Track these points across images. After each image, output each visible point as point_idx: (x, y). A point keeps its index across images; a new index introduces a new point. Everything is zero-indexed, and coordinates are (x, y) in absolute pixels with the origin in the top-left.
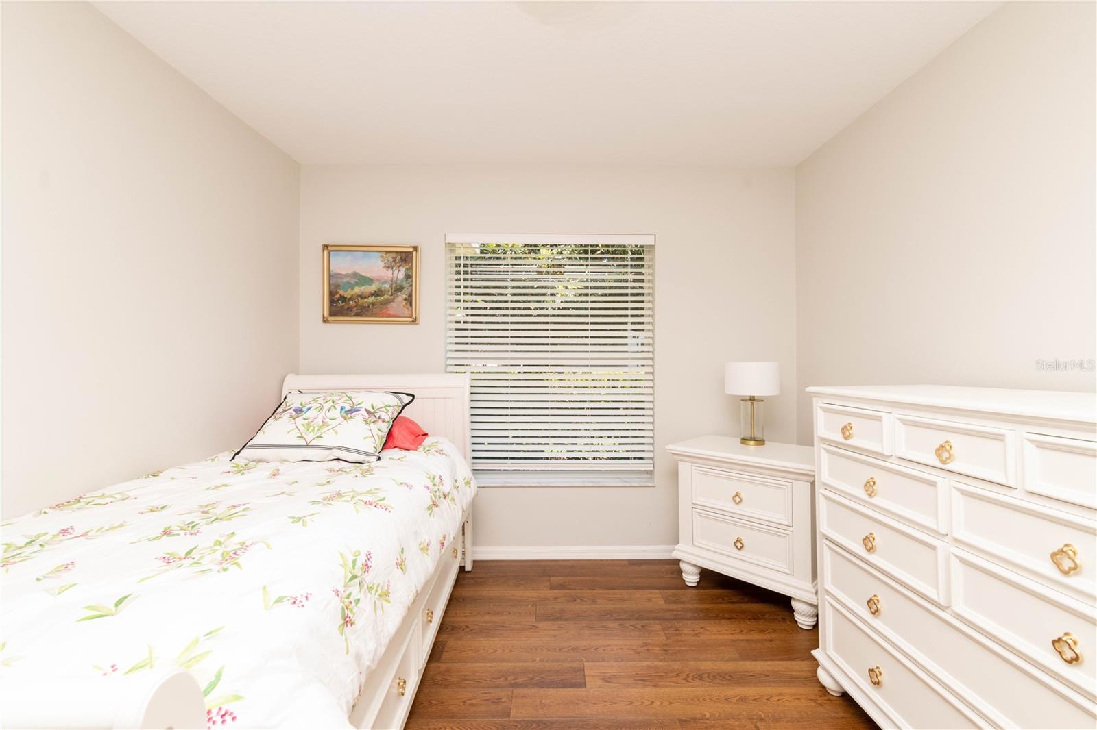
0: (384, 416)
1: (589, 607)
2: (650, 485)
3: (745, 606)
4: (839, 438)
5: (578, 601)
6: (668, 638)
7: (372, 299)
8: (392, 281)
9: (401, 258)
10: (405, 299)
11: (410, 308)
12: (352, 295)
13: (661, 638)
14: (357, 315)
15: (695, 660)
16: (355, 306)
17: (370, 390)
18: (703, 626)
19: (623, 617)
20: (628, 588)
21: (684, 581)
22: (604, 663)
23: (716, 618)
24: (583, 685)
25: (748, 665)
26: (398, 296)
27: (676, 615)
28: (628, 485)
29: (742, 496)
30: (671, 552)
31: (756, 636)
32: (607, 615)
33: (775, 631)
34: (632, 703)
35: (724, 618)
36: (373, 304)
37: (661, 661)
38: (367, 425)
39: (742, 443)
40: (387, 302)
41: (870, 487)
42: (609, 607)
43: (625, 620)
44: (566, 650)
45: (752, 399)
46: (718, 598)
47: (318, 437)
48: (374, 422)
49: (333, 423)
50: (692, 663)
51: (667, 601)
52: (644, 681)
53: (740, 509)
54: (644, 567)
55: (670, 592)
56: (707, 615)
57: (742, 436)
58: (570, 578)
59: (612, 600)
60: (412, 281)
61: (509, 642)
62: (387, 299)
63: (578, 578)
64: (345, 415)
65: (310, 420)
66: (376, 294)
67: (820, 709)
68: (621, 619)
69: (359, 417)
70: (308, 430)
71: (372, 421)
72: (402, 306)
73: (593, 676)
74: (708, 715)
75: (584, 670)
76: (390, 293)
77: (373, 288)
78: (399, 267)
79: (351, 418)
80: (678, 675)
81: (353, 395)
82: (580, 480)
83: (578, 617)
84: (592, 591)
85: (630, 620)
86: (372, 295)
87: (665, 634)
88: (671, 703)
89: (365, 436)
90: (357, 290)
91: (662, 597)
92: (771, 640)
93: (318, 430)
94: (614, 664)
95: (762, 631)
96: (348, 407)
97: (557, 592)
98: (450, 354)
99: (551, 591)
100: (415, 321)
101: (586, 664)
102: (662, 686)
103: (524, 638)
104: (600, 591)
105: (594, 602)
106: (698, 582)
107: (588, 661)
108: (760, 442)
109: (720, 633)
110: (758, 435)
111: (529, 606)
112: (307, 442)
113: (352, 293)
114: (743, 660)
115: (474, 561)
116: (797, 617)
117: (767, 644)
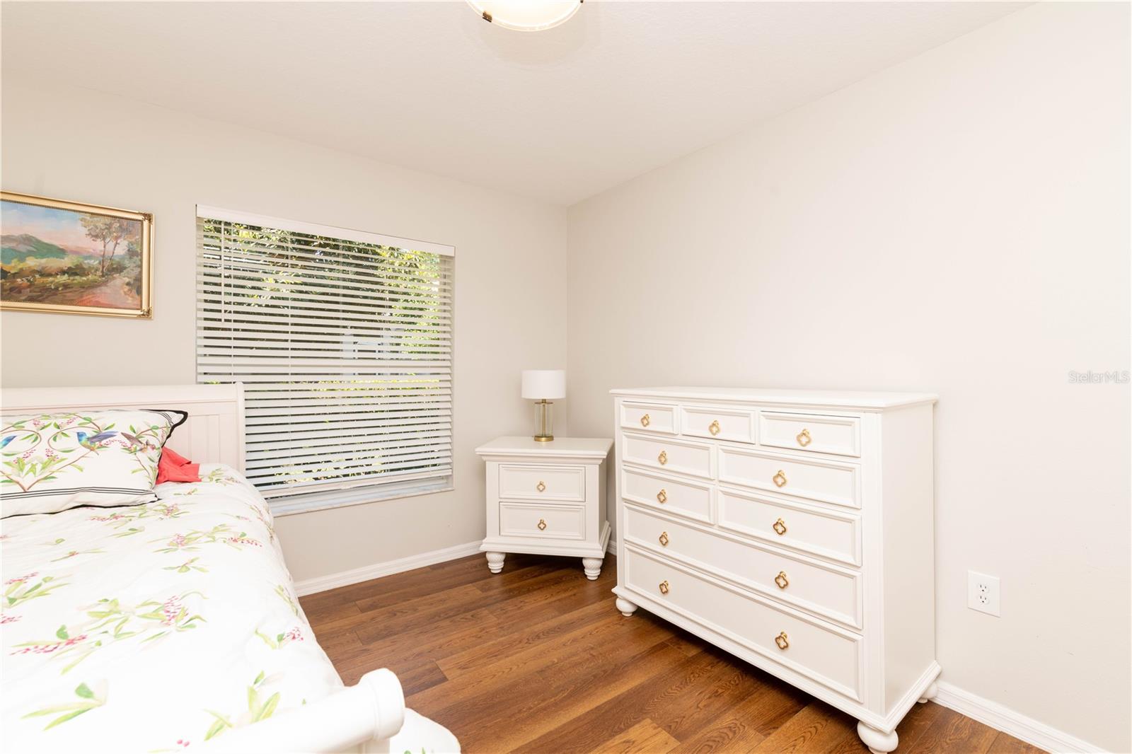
0: (153, 441)
1: (412, 616)
2: (450, 489)
3: (545, 577)
4: (640, 426)
5: (398, 614)
6: (498, 619)
7: (64, 279)
8: (103, 256)
9: (120, 226)
10: (128, 284)
11: (137, 296)
12: (21, 270)
13: (493, 620)
14: (31, 300)
15: (528, 626)
16: (29, 287)
17: (118, 408)
18: (521, 600)
19: (450, 614)
20: (443, 590)
21: (490, 570)
22: (454, 656)
23: (529, 591)
24: (445, 679)
25: (566, 617)
26: (114, 278)
27: (495, 599)
28: (429, 492)
29: (545, 484)
30: (479, 547)
31: (563, 595)
32: (434, 618)
33: (574, 587)
34: (495, 676)
35: (535, 590)
36: (66, 286)
37: (502, 637)
38: (132, 456)
39: (535, 440)
40: (93, 285)
41: (662, 458)
42: (433, 610)
43: (454, 616)
44: (411, 658)
45: (544, 401)
46: (523, 576)
47: (46, 478)
48: (141, 450)
49: (71, 457)
50: (527, 630)
51: (483, 590)
52: (496, 656)
53: (543, 496)
54: (447, 569)
55: (481, 583)
56: (520, 592)
57: (534, 435)
58: (378, 597)
59: (432, 604)
60: (141, 260)
61: (345, 673)
62: (95, 281)
63: (387, 595)
64: (89, 443)
65: (21, 456)
66: (71, 272)
67: (624, 628)
68: (450, 617)
69: (115, 447)
70: (22, 470)
71: (138, 448)
72: (123, 293)
73: (449, 669)
74: (556, 661)
75: (438, 668)
76: (99, 273)
77: (67, 262)
78: (117, 238)
79: (101, 446)
80: (520, 642)
81: (93, 416)
82: (361, 497)
83: (407, 628)
84: (408, 602)
85: (458, 614)
86: (63, 272)
87: (495, 616)
88: (525, 663)
89: (135, 469)
90: (32, 262)
91: (478, 588)
92: (574, 595)
93: (43, 468)
94: (463, 653)
95: (565, 591)
96: (90, 433)
97: (371, 614)
98: (201, 360)
99: (363, 614)
100: (147, 314)
101: (437, 662)
102: (512, 655)
103: (360, 664)
104: (416, 600)
105: (415, 610)
106: (502, 569)
107: (439, 660)
108: (550, 438)
109: (535, 601)
110: (548, 432)
111: (348, 634)
112: (23, 488)
113: (21, 266)
114: (562, 615)
115: (299, 598)
116: (587, 572)
117: (573, 598)
